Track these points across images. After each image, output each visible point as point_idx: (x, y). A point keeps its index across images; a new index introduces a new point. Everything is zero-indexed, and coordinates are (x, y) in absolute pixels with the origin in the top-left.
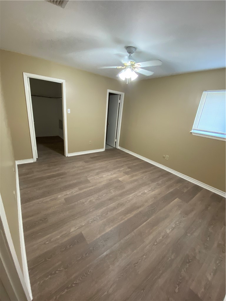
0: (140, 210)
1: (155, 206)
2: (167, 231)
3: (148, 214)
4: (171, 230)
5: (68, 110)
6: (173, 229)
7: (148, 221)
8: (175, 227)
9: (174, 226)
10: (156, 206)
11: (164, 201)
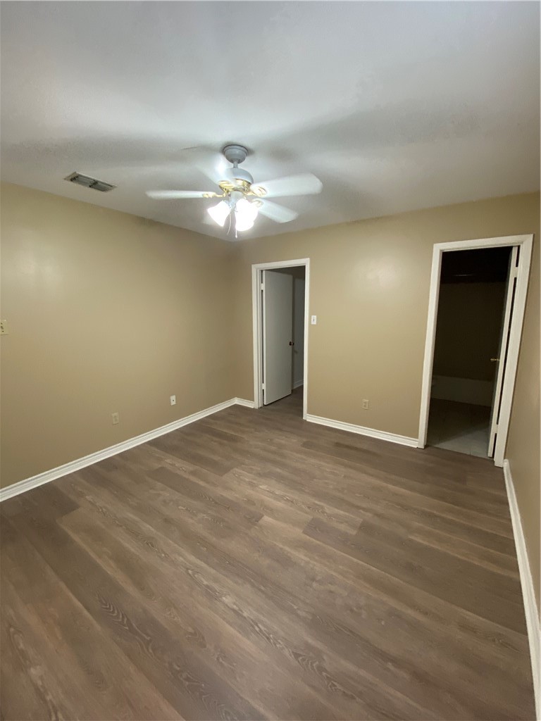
0: (131, 589)
1: (148, 635)
2: (38, 667)
3: (113, 612)
4: (40, 683)
5: (313, 316)
6: (40, 694)
7: (86, 612)
8: (45, 701)
9: (49, 698)
10: (148, 638)
11: (184, 675)
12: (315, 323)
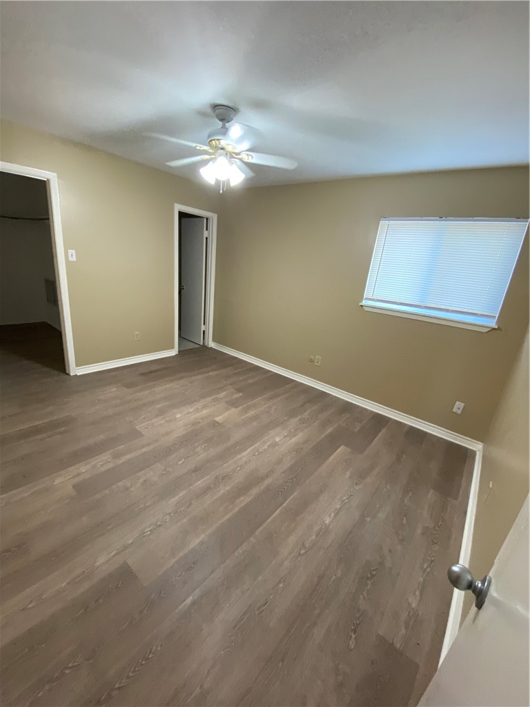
1: (298, 469)
2: (324, 520)
3: (284, 489)
4: (333, 515)
5: (70, 251)
6: (338, 512)
7: (284, 505)
8: (341, 507)
9: (338, 506)
11: (316, 455)
12: (74, 259)
